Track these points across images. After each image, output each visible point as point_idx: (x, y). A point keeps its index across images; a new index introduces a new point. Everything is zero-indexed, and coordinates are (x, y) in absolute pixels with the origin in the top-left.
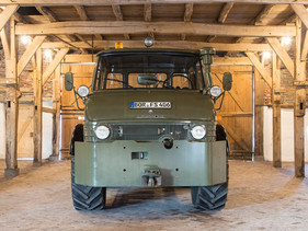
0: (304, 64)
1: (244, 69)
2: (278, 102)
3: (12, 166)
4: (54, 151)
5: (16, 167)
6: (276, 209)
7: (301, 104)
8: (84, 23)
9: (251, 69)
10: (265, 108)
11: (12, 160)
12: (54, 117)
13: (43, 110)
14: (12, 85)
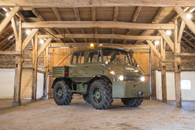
0: (179, 44)
1: (145, 51)
2: (164, 67)
3: (17, 100)
4: (44, 94)
5: (19, 101)
6: (172, 123)
7: (179, 66)
8: (59, 22)
9: (148, 51)
10: (157, 71)
11: (17, 97)
12: (45, 76)
13: (37, 71)
14: (19, 55)
